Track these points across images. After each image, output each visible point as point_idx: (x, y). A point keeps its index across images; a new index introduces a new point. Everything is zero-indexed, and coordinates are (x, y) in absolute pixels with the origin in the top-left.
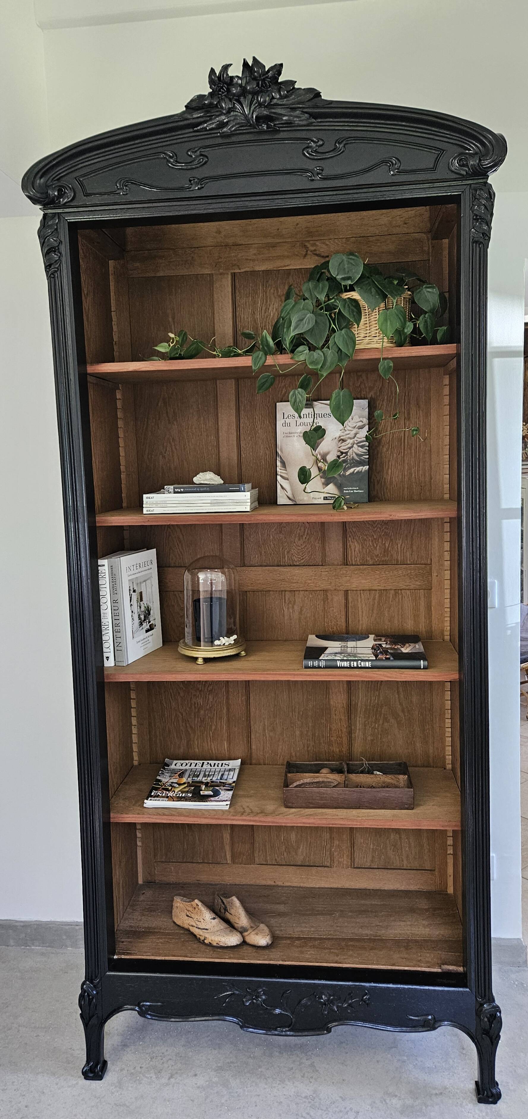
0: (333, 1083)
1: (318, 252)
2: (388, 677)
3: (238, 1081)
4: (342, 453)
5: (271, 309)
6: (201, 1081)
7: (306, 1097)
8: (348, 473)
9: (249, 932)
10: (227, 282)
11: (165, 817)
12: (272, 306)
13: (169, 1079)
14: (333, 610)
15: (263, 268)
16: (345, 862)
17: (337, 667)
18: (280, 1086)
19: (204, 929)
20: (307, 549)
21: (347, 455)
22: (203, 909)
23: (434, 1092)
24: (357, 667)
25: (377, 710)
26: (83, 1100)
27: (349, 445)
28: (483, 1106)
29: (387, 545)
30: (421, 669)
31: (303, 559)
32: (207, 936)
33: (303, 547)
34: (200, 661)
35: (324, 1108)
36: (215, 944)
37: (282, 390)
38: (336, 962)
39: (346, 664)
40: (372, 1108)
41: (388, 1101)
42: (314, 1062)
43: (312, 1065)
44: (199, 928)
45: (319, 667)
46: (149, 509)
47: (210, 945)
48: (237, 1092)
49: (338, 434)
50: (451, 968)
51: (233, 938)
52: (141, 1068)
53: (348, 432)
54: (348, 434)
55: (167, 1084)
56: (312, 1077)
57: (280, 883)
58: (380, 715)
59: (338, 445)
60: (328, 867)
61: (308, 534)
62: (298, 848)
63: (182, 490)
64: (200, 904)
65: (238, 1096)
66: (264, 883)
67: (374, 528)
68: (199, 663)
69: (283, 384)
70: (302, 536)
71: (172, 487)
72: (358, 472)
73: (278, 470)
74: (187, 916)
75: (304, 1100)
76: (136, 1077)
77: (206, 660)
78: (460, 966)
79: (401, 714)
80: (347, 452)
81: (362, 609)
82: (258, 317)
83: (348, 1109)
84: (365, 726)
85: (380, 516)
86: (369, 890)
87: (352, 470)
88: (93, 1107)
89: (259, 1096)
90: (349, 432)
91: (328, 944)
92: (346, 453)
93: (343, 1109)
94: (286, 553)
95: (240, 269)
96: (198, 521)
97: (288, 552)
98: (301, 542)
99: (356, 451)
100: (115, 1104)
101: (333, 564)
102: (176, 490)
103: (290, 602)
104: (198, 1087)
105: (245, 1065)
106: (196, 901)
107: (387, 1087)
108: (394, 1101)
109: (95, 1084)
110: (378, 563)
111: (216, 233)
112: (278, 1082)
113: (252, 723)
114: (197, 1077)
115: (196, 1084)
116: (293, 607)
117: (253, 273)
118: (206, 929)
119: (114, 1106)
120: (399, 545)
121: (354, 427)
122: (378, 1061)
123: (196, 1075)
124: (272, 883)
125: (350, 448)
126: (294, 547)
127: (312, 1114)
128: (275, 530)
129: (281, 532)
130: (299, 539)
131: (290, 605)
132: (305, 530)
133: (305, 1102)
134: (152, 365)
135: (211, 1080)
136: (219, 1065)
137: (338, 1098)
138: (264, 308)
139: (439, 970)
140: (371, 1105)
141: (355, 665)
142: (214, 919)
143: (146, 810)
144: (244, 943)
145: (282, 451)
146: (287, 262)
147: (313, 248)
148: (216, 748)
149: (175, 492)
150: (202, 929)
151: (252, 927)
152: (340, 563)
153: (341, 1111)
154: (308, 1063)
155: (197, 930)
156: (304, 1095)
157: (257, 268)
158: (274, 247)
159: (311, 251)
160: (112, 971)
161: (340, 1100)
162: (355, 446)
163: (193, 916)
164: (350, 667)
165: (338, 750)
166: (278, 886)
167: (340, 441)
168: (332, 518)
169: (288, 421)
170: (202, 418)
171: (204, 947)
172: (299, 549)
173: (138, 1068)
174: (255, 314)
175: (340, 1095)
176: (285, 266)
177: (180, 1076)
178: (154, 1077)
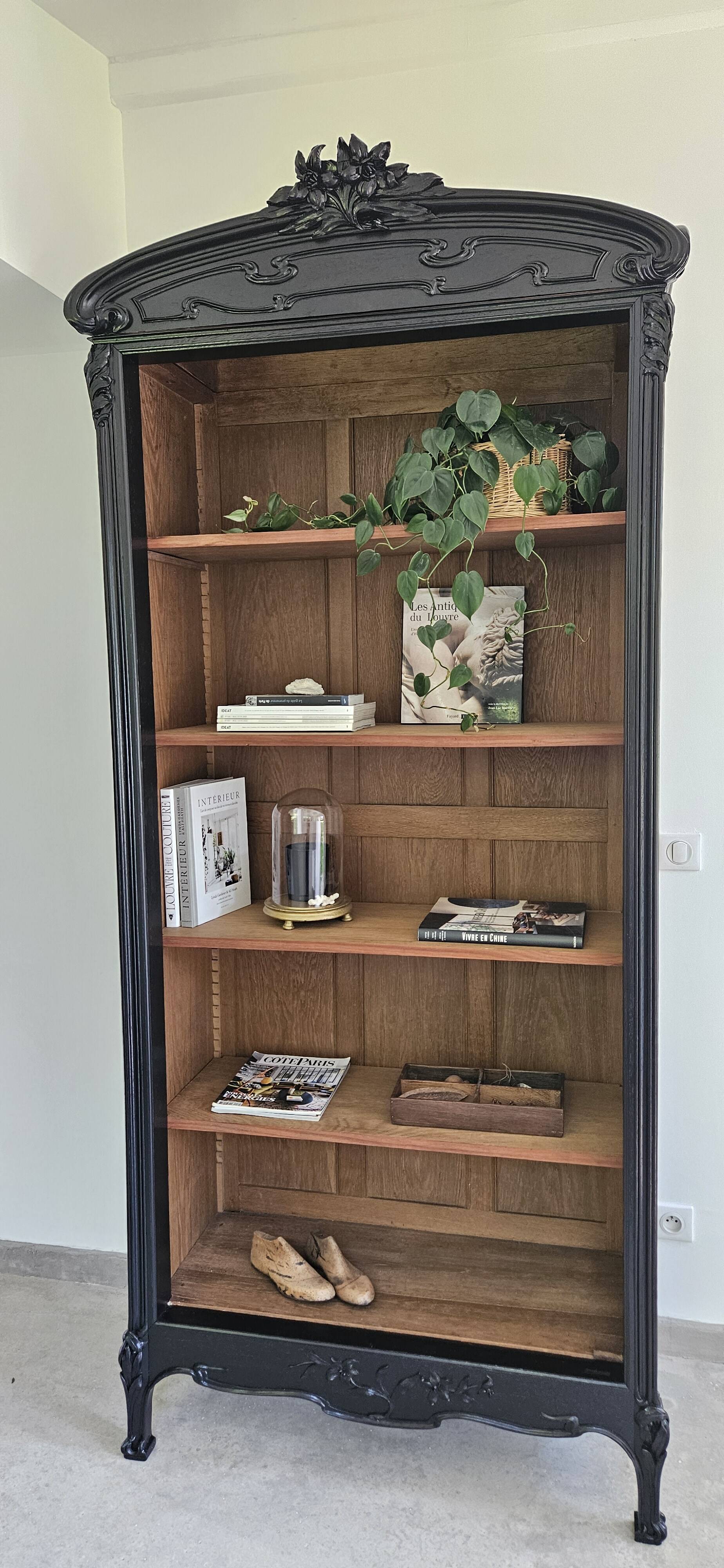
2: (527, 957)
3: (319, 1479)
4: (488, 657)
6: (271, 1475)
7: (404, 1509)
8: (494, 684)
9: (343, 1285)
10: (344, 430)
11: (236, 1126)
13: (231, 1467)
14: (474, 866)
15: (392, 412)
16: (485, 1203)
17: (461, 941)
18: (372, 1491)
19: (286, 1276)
20: (442, 783)
21: (494, 659)
22: (288, 1250)
23: (577, 1520)
24: (488, 943)
25: (531, 1002)
26: (118, 1484)
27: (498, 647)
29: (549, 782)
30: (572, 947)
31: (436, 797)
32: (289, 1285)
33: (436, 780)
34: (289, 925)
35: (426, 1527)
36: (297, 1297)
38: (453, 1334)
39: (474, 937)
40: (489, 1533)
41: (511, 1526)
42: (421, 1465)
43: (419, 1469)
44: (280, 1275)
45: (439, 940)
46: (224, 725)
47: (292, 1298)
48: (314, 1494)
49: (483, 631)
50: (607, 1355)
51: (321, 1291)
52: (198, 1450)
53: (496, 629)
54: (497, 632)
55: (227, 1475)
56: (416, 1485)
57: (398, 1225)
58: (536, 1010)
59: (482, 646)
60: (462, 1207)
61: (443, 763)
62: (424, 1179)
63: (268, 701)
64: (284, 1242)
65: (316, 1499)
66: (379, 1222)
67: (532, 757)
68: (287, 928)
70: (436, 766)
71: (255, 697)
72: (508, 683)
73: (403, 677)
74: (268, 1257)
75: (401, 1513)
76: (190, 1461)
77: (297, 924)
78: (619, 1354)
79: (563, 1007)
80: (495, 655)
81: (513, 865)
82: (384, 476)
83: (456, 1530)
84: (515, 1022)
85: (519, 741)
86: (517, 1242)
87: (500, 680)
88: (129, 1493)
89: (342, 1501)
90: (498, 629)
91: (447, 1309)
92: (494, 657)
93: (450, 1531)
94: (414, 788)
95: (360, 414)
97: (417, 787)
98: (435, 773)
99: (507, 655)
101: (476, 805)
102: (260, 701)
103: (418, 853)
104: (267, 1483)
105: (331, 1460)
106: (280, 1239)
107: (514, 1507)
108: (521, 1527)
109: (135, 1465)
110: (536, 805)
111: (332, 366)
112: (371, 1486)
113: (366, 1010)
114: (267, 1470)
115: (264, 1478)
116: (422, 860)
117: (378, 419)
118: (289, 1277)
120: (565, 781)
121: (505, 623)
122: (508, 1472)
123: (265, 1467)
124: (389, 1224)
125: (498, 650)
126: (425, 781)
127: (408, 1532)
128: (401, 757)
129: (408, 760)
130: (432, 770)
131: (419, 857)
133: (401, 1515)
134: (231, 539)
135: (284, 1475)
136: (298, 1456)
137: (446, 1516)
138: (391, 466)
139: (590, 1357)
140: (488, 1529)
141: (486, 940)
142: (301, 1264)
143: (212, 1115)
144: (337, 1298)
145: (408, 653)
146: (422, 403)
147: (455, 385)
148: (319, 1040)
149: (259, 704)
150: (283, 1276)
151: (348, 1279)
152: (484, 804)
153: (447, 1533)
154: (414, 1465)
155: (278, 1277)
156: (400, 1507)
157: (383, 413)
158: (404, 384)
159: (454, 389)
160: (163, 1321)
161: (449, 1518)
162: (505, 647)
163: (274, 1257)
164: (479, 942)
165: (478, 1052)
166: (395, 1228)
167: (485, 641)
168: (456, 742)
169: (418, 613)
170: (309, 609)
171: (283, 1301)
172: (431, 784)
173: (194, 1451)
174: (378, 471)
175: (449, 1512)
176: (419, 409)
177: (246, 1466)
178: (212, 1463)
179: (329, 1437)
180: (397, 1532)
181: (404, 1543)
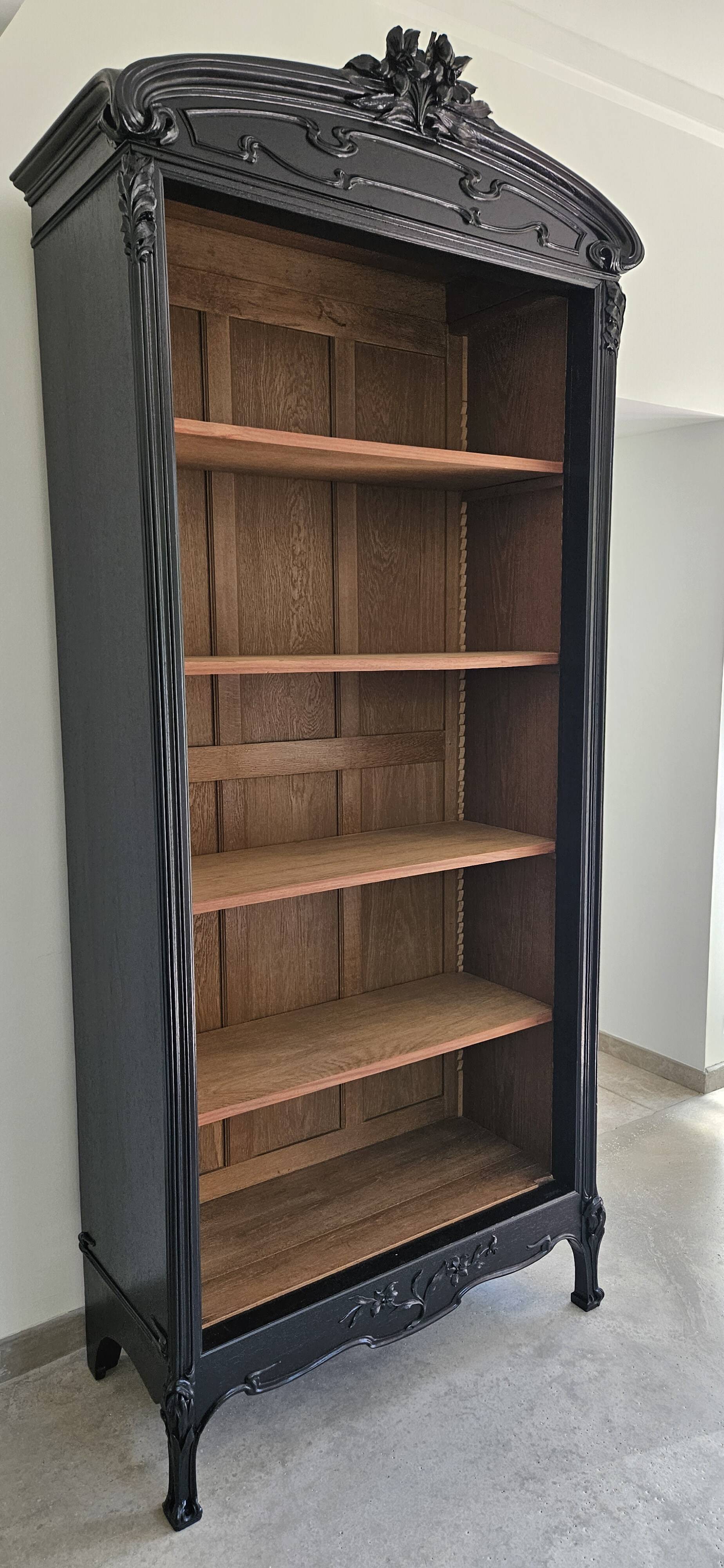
0: (455, 1366)
1: (333, 316)
3: (362, 1420)
5: (277, 380)
6: (323, 1445)
7: (446, 1394)
10: (225, 329)
12: (278, 377)
13: (283, 1465)
14: (348, 795)
15: (270, 321)
18: (410, 1400)
20: (319, 716)
23: (546, 1322)
25: (390, 916)
26: (203, 1554)
28: (591, 1313)
29: (402, 708)
31: (313, 730)
33: (313, 714)
35: (475, 1393)
37: (291, 497)
40: (514, 1367)
41: (519, 1353)
43: (417, 1362)
48: (374, 1432)
52: (234, 1476)
55: (288, 1472)
56: (430, 1373)
57: (285, 1172)
58: (393, 922)
60: (338, 1130)
61: (319, 696)
62: (305, 1117)
65: (380, 1434)
69: (292, 489)
70: (313, 700)
75: (448, 1397)
76: (241, 1488)
78: (548, 1175)
81: (376, 790)
82: (262, 389)
83: (495, 1381)
84: (378, 938)
88: (224, 1552)
89: (400, 1421)
91: (412, 1208)
93: (492, 1385)
94: (294, 723)
95: (241, 315)
97: (297, 722)
98: (312, 707)
100: (251, 1531)
101: (349, 736)
103: (298, 789)
104: (328, 1453)
105: (351, 1402)
107: (504, 1342)
108: (524, 1350)
109: (196, 1528)
110: (392, 732)
112: (404, 1397)
114: (314, 1445)
115: (321, 1452)
116: (302, 796)
117: (257, 324)
119: (252, 1534)
120: (414, 707)
122: (472, 1324)
123: (310, 1443)
124: (276, 1175)
126: (304, 715)
127: (469, 1405)
128: (283, 691)
129: (289, 694)
130: (310, 704)
131: (299, 794)
132: (316, 690)
133: (450, 1399)
134: (247, 434)
135: (333, 1438)
136: (324, 1418)
137: (476, 1377)
138: (268, 378)
139: (537, 1186)
140: (510, 1366)
146: (298, 320)
147: (328, 309)
152: (356, 734)
153: (491, 1387)
154: (411, 1361)
156: (442, 1393)
157: (262, 319)
158: (282, 294)
159: (327, 313)
160: (208, 1350)
161: (479, 1378)
165: (350, 976)
166: (284, 1176)
172: (309, 717)
173: (231, 1478)
174: (257, 384)
175: (474, 1373)
176: (295, 325)
177: (294, 1455)
178: (263, 1475)
179: (327, 1387)
180: (464, 1411)
181: (476, 1413)
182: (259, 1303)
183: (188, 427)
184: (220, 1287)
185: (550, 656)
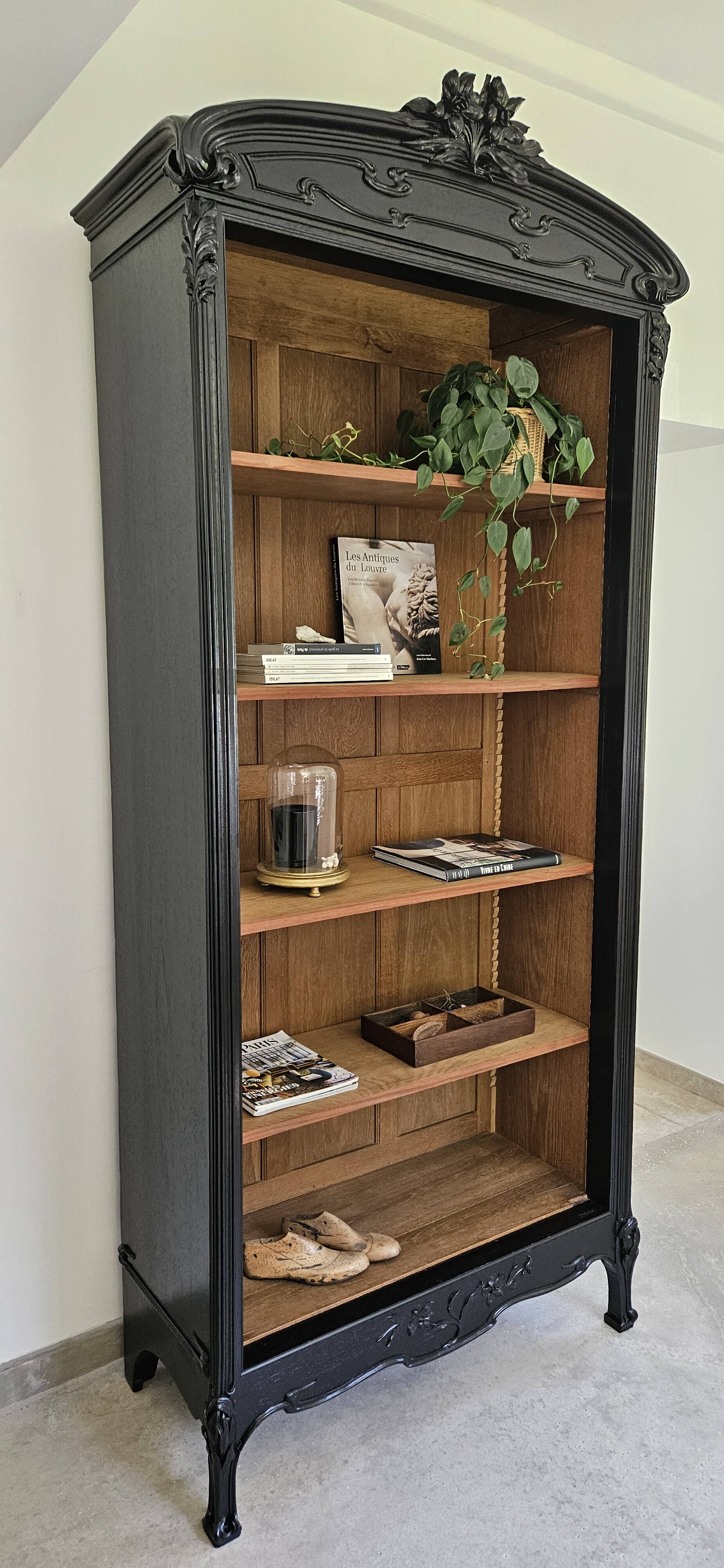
0: (490, 1385)
1: (379, 343)
3: (398, 1440)
4: (413, 610)
5: (324, 406)
6: (360, 1463)
7: (481, 1414)
8: (420, 636)
9: (369, 1247)
10: (275, 357)
12: (325, 403)
13: (321, 1483)
14: (386, 813)
15: (317, 349)
16: (391, 1132)
17: (481, 876)
18: (445, 1419)
19: (315, 1266)
20: (359, 735)
21: (417, 613)
22: (304, 1241)
23: (579, 1343)
24: (501, 873)
25: (426, 933)
27: (419, 601)
28: (625, 1334)
29: (441, 727)
30: (555, 865)
31: (353, 749)
32: (326, 1272)
33: (354, 732)
34: (316, 892)
35: (510, 1415)
36: (341, 1278)
37: (335, 521)
38: (480, 1240)
39: (489, 870)
40: (548, 1388)
41: (553, 1374)
42: (450, 1377)
43: (452, 1381)
44: (307, 1268)
45: (464, 878)
46: (273, 676)
47: (334, 1282)
48: (410, 1452)
49: (407, 585)
50: (576, 1199)
51: (362, 1260)
52: (272, 1492)
53: (416, 584)
54: (417, 586)
55: (326, 1490)
56: (465, 1392)
57: (319, 1186)
58: (429, 939)
59: (407, 599)
60: (372, 1145)
61: (360, 715)
62: (340, 1132)
63: (306, 650)
64: (296, 1236)
65: (416, 1454)
66: (303, 1192)
67: (429, 706)
68: (315, 895)
69: (337, 513)
70: (353, 719)
71: (293, 645)
72: (429, 635)
73: (345, 628)
74: (280, 1259)
75: (483, 1418)
76: (279, 1505)
77: (322, 889)
78: (582, 1195)
80: (418, 609)
81: (414, 809)
82: (309, 414)
83: (529, 1402)
84: (414, 955)
86: (416, 1157)
87: (423, 632)
89: (436, 1441)
90: (418, 583)
91: (446, 1227)
92: (417, 610)
93: (526, 1406)
94: (335, 741)
95: (290, 343)
96: (349, 692)
97: (338, 741)
98: (353, 725)
99: (426, 608)
100: (290, 1550)
101: (389, 754)
102: (298, 650)
104: (364, 1472)
105: (386, 1420)
106: (290, 1235)
107: (539, 1362)
108: (558, 1371)
109: (234, 1545)
110: (431, 750)
112: (439, 1416)
114: (350, 1463)
115: (358, 1470)
117: (307, 352)
118: (319, 1265)
119: (291, 1552)
120: (452, 726)
121: (423, 578)
122: (505, 1343)
123: (346, 1462)
124: (310, 1189)
125: (420, 604)
126: (344, 734)
127: (504, 1427)
128: (324, 711)
129: (330, 714)
130: (351, 723)
132: (357, 710)
133: (485, 1420)
135: (370, 1457)
136: (359, 1435)
137: (511, 1398)
138: (315, 405)
139: (572, 1206)
140: (544, 1387)
141: (498, 871)
142: (320, 1248)
143: (256, 1120)
144: (372, 1263)
145: (348, 603)
146: (345, 347)
147: (374, 337)
149: (297, 653)
150: (312, 1267)
151: (367, 1241)
152: (395, 752)
153: (526, 1409)
154: (445, 1380)
155: (306, 1271)
156: (477, 1414)
157: (311, 348)
158: (330, 322)
159: (373, 341)
160: (249, 1367)
161: (514, 1398)
162: (425, 601)
163: (289, 1256)
164: (494, 874)
166: (318, 1191)
167: (409, 594)
169: (353, 563)
171: (325, 1289)
172: (350, 737)
173: (269, 1495)
174: (305, 410)
175: (509, 1393)
176: (343, 353)
177: (330, 1473)
178: (300, 1492)
179: (363, 1406)
180: (500, 1432)
181: (511, 1435)
182: (299, 1320)
183: (243, 460)
184: (259, 1304)
185: (590, 679)
